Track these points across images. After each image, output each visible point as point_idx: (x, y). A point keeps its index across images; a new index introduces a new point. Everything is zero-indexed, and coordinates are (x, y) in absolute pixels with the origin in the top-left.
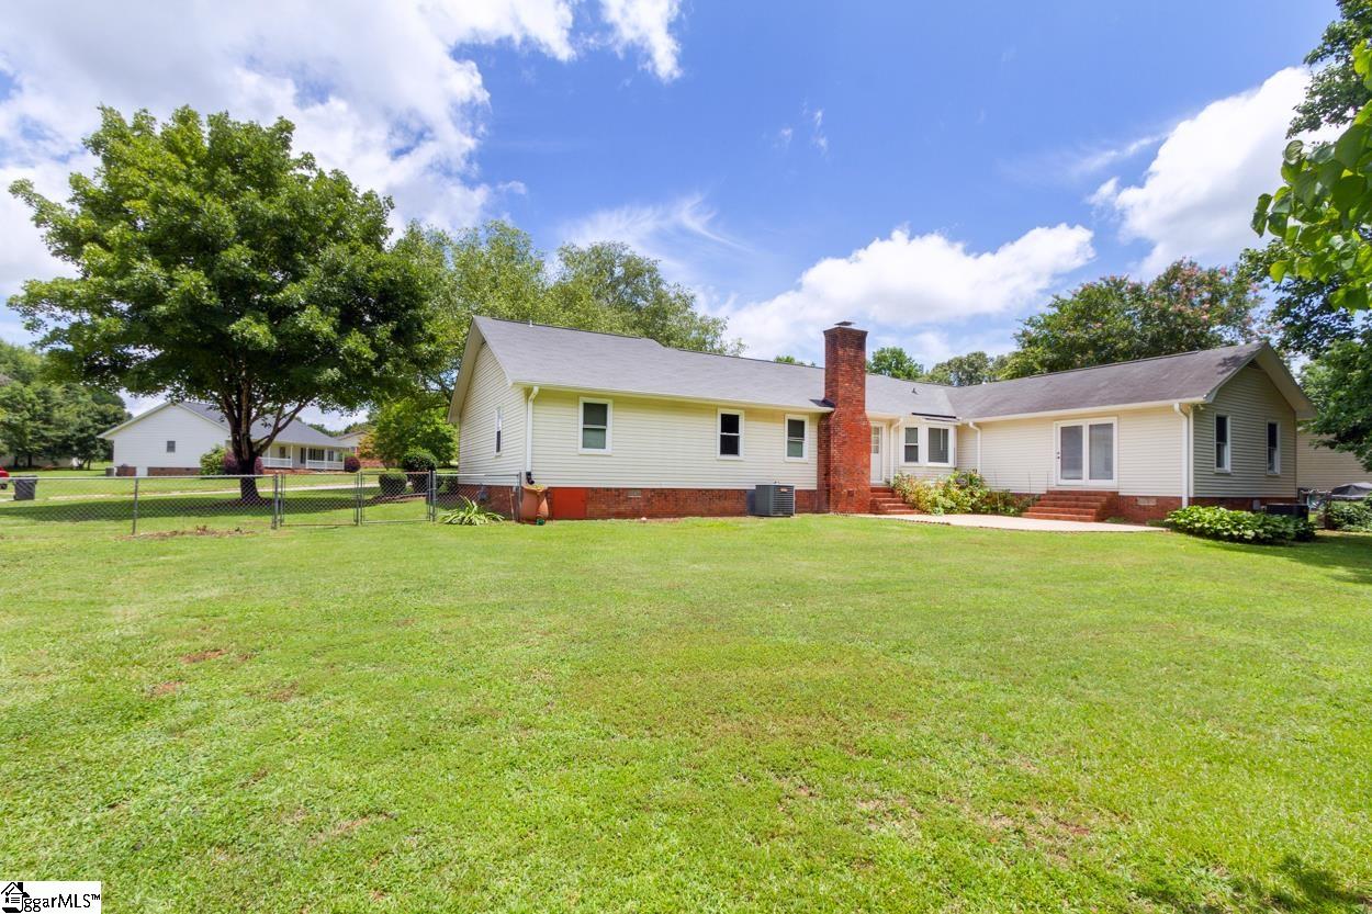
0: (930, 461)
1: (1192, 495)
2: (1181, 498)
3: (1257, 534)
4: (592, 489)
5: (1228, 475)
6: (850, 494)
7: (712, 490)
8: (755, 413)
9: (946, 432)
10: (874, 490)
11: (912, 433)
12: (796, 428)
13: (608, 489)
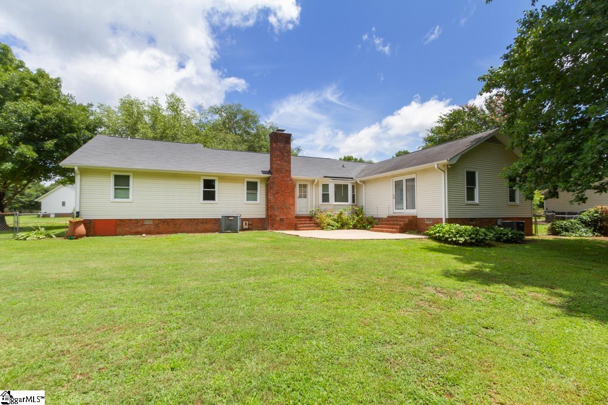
0: (335, 201)
1: (447, 217)
2: (442, 219)
3: (466, 240)
4: (120, 220)
5: (477, 205)
6: (282, 220)
7: (198, 219)
8: (226, 178)
9: (347, 186)
10: (298, 217)
11: (325, 187)
12: (252, 186)
13: (130, 220)
